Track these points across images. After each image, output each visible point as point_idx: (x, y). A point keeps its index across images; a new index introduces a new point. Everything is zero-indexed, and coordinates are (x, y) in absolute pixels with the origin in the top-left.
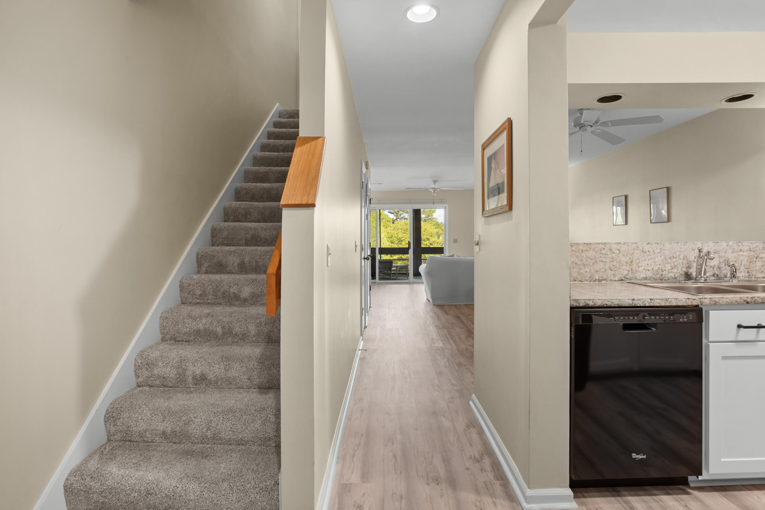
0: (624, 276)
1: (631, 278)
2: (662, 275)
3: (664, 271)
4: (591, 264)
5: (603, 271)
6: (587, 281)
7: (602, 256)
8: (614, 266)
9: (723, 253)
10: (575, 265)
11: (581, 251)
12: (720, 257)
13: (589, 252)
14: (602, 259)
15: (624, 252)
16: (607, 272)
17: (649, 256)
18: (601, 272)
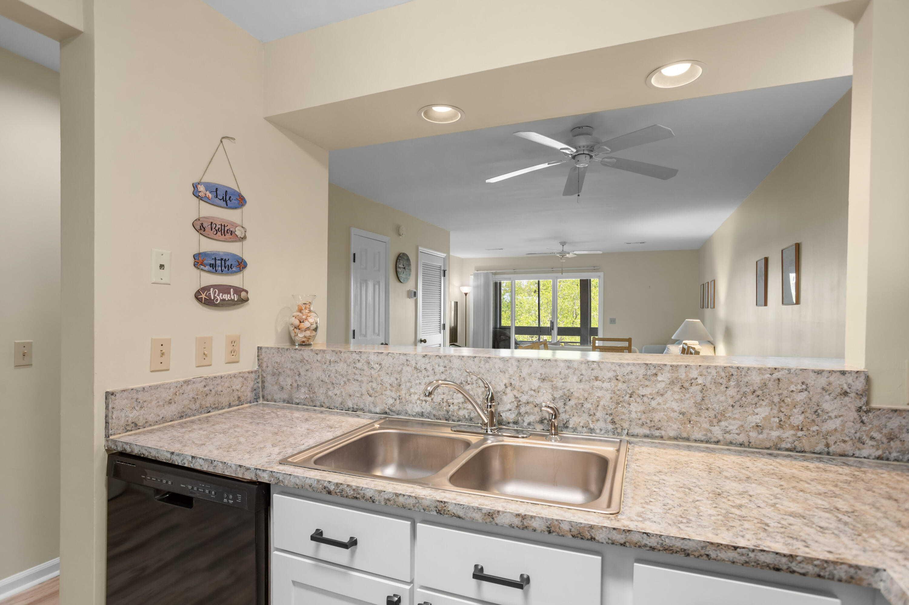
0: (388, 406)
1: (400, 412)
2: (448, 412)
3: (451, 405)
4: (342, 383)
5: (359, 395)
6: (337, 408)
7: (357, 372)
8: (373, 389)
9: (561, 381)
10: (322, 382)
11: (328, 363)
12: (554, 388)
13: (338, 364)
14: (356, 376)
15: (388, 368)
16: (364, 397)
17: (426, 378)
18: (356, 397)
